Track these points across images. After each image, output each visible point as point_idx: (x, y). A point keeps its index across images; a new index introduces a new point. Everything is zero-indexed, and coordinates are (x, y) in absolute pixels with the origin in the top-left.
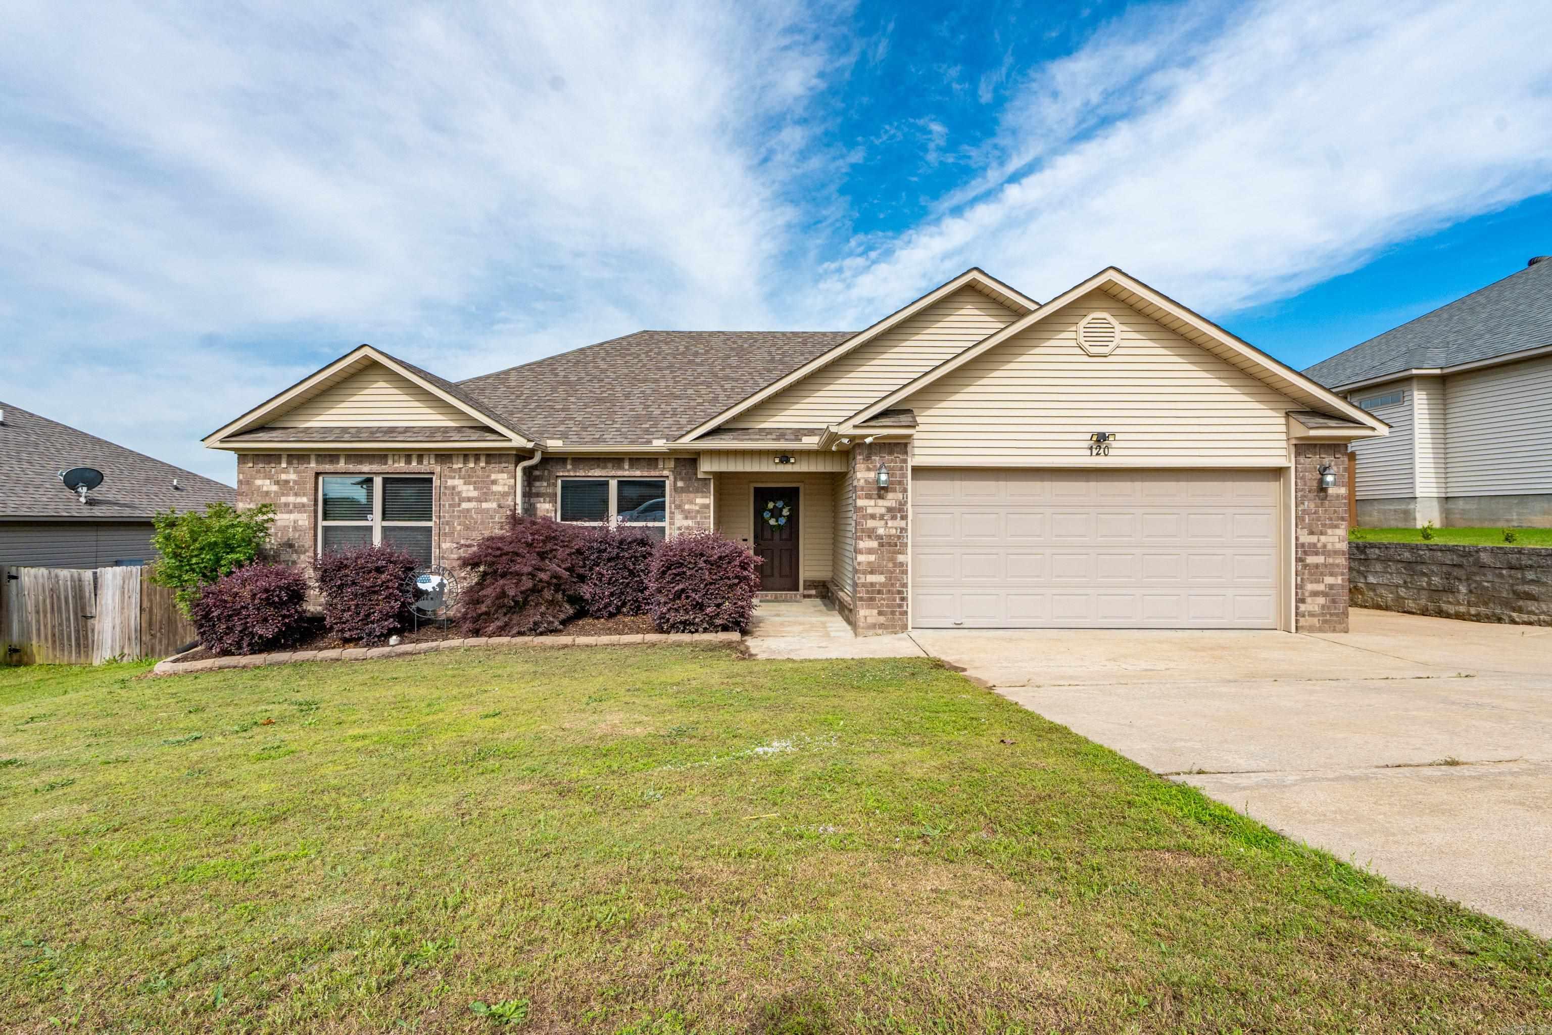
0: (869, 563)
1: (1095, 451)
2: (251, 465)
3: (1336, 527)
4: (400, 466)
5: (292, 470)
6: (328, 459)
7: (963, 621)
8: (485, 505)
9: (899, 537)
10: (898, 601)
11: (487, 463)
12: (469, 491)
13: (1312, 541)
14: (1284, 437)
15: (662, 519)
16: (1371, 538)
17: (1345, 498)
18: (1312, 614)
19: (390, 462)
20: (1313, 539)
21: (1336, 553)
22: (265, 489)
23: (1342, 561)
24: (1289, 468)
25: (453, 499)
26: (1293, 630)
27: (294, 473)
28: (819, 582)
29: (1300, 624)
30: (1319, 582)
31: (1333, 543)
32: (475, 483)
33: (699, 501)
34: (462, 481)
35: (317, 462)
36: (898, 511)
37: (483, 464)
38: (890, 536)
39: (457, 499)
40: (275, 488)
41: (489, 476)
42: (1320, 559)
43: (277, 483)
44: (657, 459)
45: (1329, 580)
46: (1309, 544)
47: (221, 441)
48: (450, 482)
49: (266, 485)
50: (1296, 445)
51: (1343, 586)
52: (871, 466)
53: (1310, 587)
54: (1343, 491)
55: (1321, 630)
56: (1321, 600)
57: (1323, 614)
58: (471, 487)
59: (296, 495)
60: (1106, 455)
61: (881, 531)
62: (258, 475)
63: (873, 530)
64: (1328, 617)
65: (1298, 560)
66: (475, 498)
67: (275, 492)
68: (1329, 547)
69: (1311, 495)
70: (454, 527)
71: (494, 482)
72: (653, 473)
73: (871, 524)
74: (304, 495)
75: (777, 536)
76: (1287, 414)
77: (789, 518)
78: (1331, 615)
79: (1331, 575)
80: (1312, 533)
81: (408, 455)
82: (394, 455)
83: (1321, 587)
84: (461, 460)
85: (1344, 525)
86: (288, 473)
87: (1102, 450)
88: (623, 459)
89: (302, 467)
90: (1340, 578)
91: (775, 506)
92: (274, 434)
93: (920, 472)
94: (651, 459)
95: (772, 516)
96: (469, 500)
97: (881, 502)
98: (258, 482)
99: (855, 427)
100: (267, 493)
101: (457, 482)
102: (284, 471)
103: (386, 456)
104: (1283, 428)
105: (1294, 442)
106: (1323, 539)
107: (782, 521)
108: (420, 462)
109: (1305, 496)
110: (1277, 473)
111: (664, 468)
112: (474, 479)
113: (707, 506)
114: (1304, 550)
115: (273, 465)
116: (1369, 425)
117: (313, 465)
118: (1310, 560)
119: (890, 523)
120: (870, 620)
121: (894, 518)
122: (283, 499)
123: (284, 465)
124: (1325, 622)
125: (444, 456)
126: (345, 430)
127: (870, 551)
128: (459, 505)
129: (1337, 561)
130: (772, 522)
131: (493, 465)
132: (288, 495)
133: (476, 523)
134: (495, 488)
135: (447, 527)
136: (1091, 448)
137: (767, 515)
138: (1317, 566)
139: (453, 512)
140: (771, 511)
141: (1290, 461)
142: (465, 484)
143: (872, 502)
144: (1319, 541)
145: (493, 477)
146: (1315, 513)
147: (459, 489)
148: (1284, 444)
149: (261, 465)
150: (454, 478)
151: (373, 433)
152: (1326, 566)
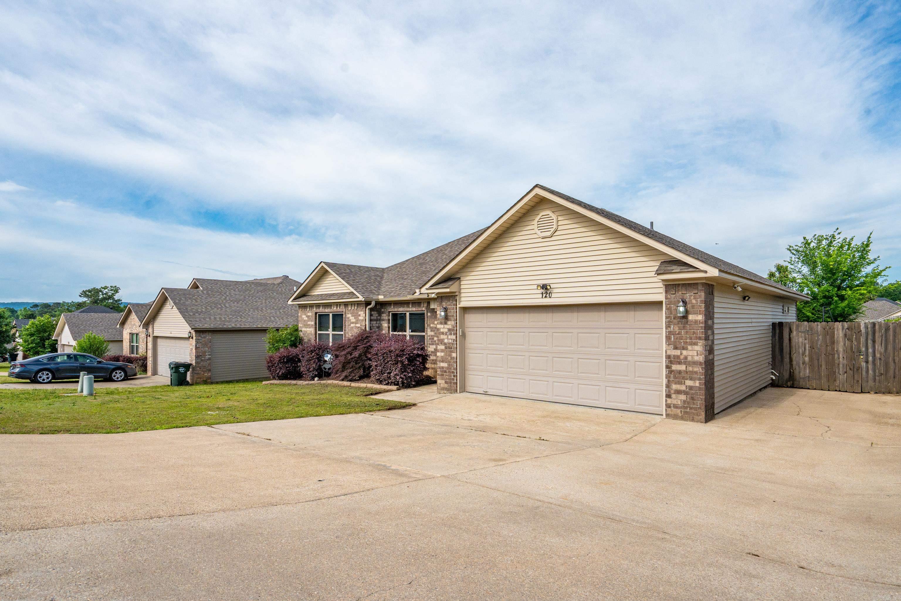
0: (441, 357)
1: (544, 295)
3: (696, 344)
9: (453, 344)
10: (452, 377)
13: (676, 354)
17: (702, 323)
18: (676, 407)
20: (677, 352)
21: (695, 363)
23: (699, 369)
24: (662, 302)
26: (665, 416)
29: (669, 414)
30: (682, 384)
31: (692, 356)
36: (452, 331)
38: (449, 343)
42: (682, 367)
45: (689, 383)
46: (674, 356)
50: (666, 285)
51: (700, 389)
53: (674, 387)
54: (700, 318)
55: (682, 418)
56: (683, 397)
57: (685, 408)
60: (550, 297)
63: (443, 340)
64: (688, 410)
65: (667, 367)
68: (689, 358)
69: (676, 321)
73: (442, 337)
78: (691, 408)
79: (691, 379)
80: (676, 348)
83: (683, 388)
85: (701, 343)
90: (698, 382)
97: (446, 326)
105: (665, 282)
106: (685, 352)
109: (671, 322)
110: (654, 305)
114: (671, 360)
118: (675, 367)
119: (449, 337)
120: (442, 385)
121: (451, 334)
124: (686, 413)
127: (442, 351)
129: (695, 370)
136: (541, 294)
138: (680, 372)
141: (662, 297)
143: (442, 326)
144: (681, 354)
146: (678, 334)
148: (658, 286)
152: (687, 372)
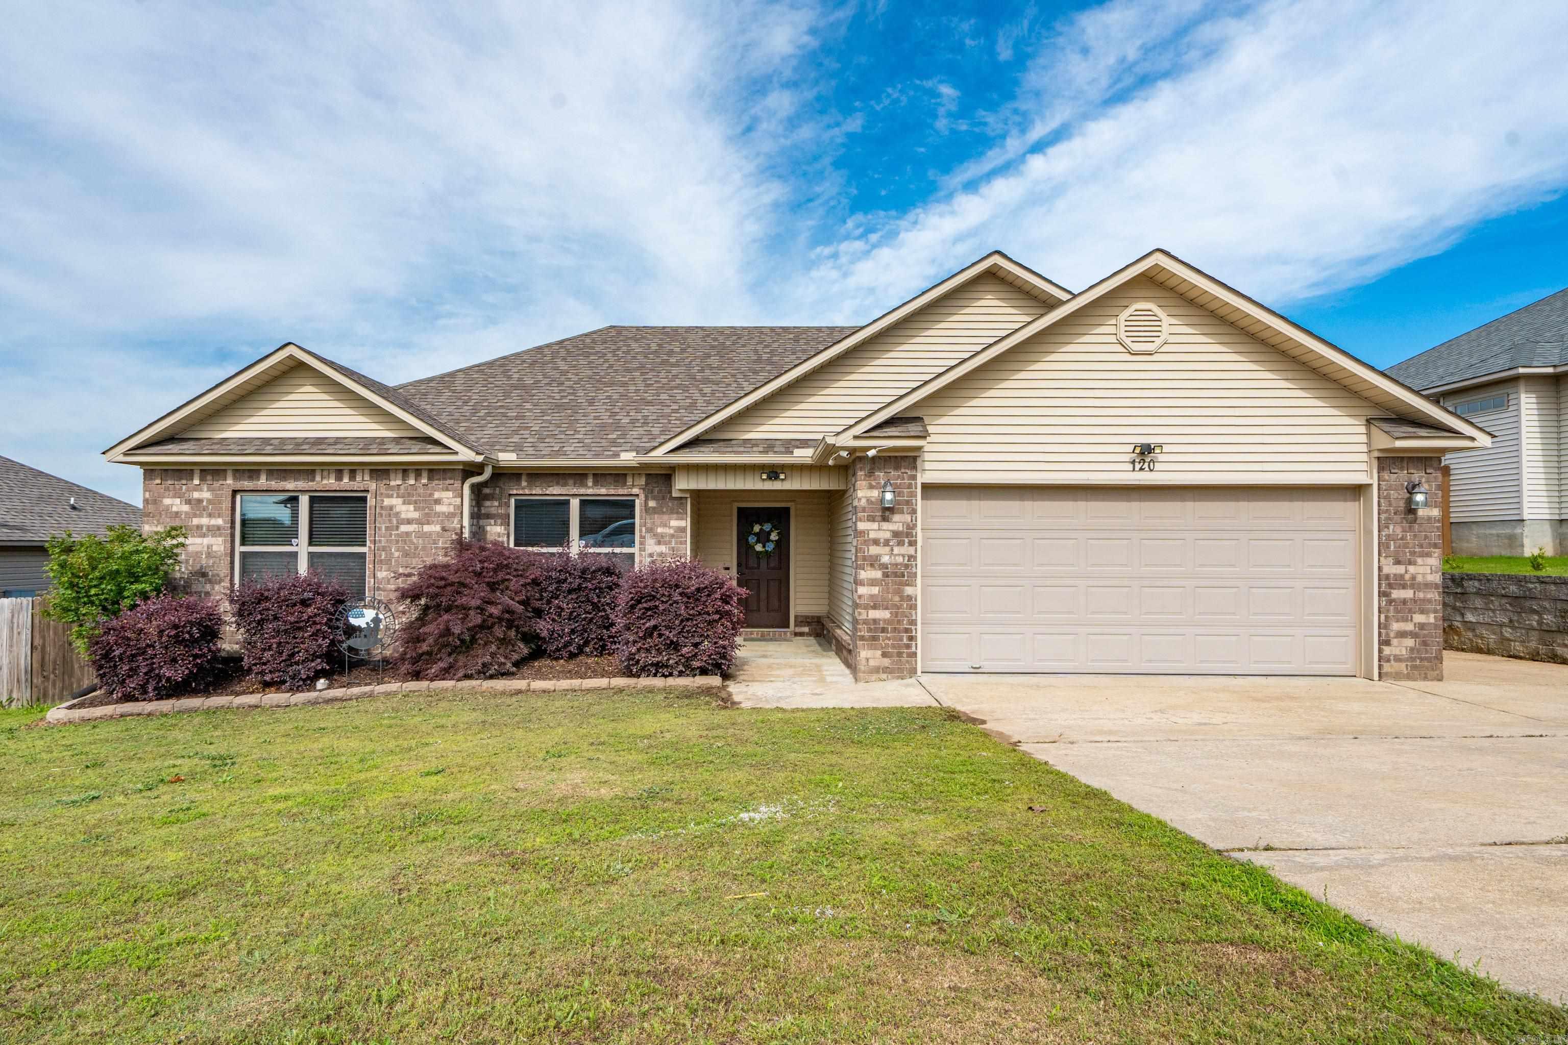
0: (872, 596)
1: (1138, 466)
2: (158, 481)
3: (1428, 555)
4: (330, 482)
5: (205, 487)
6: (247, 475)
7: (981, 664)
8: (426, 528)
9: (907, 566)
10: (905, 641)
11: (430, 479)
12: (408, 511)
13: (1398, 572)
14: (1364, 448)
15: (631, 544)
16: (1470, 568)
17: (1438, 521)
18: (1398, 659)
19: (318, 478)
20: (1400, 569)
21: (1427, 586)
22: (175, 509)
23: (1434, 595)
24: (1370, 485)
25: (390, 521)
26: (1376, 677)
27: (208, 490)
28: (813, 617)
29: (1385, 670)
30: (1407, 620)
31: (1424, 575)
32: (416, 502)
33: (674, 523)
34: (400, 500)
35: (235, 478)
36: (905, 536)
37: (424, 481)
38: (897, 565)
39: (394, 521)
40: (186, 508)
41: (431, 495)
42: (1408, 594)
43: (189, 502)
44: (625, 475)
45: (1419, 618)
46: (1395, 575)
47: (125, 454)
48: (387, 502)
49: (175, 504)
50: (1378, 458)
51: (1436, 626)
52: (874, 483)
53: (1396, 626)
54: (1435, 512)
55: (1408, 677)
56: (1410, 642)
57: (1413, 659)
58: (411, 507)
59: (210, 516)
60: (1151, 470)
61: (885, 559)
62: (167, 493)
63: (877, 557)
64: (1418, 663)
65: (1382, 594)
66: (417, 519)
67: (186, 513)
68: (1420, 579)
69: (1397, 518)
70: (391, 554)
71: (438, 502)
72: (621, 491)
73: (874, 550)
74: (219, 517)
75: (763, 564)
76: (1369, 422)
77: (778, 543)
78: (1421, 659)
79: (1422, 612)
80: (1398, 562)
81: (338, 470)
82: (322, 470)
83: (1409, 627)
84: (400, 475)
85: (1437, 552)
86: (201, 490)
87: (1146, 465)
88: (586, 475)
89: (217, 484)
90: (1432, 616)
91: (761, 529)
92: (185, 446)
93: (932, 490)
94: (619, 475)
95: (758, 541)
96: (409, 522)
97: (885, 525)
98: (167, 501)
99: (856, 437)
100: (177, 514)
101: (396, 502)
102: (198, 488)
103: (313, 471)
104: (1364, 438)
105: (1376, 454)
106: (1412, 569)
107: (770, 547)
108: (352, 477)
109: (1389, 519)
110: (1357, 491)
111: (633, 486)
112: (414, 498)
113: (683, 530)
114: (1389, 583)
115: (184, 482)
116: (1468, 434)
117: (230, 481)
118: (1396, 594)
119: (896, 550)
120: (872, 663)
121: (900, 544)
122: (196, 521)
123: (197, 482)
124: (1414, 667)
125: (380, 472)
126: (266, 441)
127: (873, 583)
128: (397, 528)
129: (1429, 596)
130: (759, 548)
131: (437, 482)
132: (201, 516)
133: (416, 548)
134: (439, 508)
135: (383, 553)
136: (1133, 462)
137: (752, 539)
138: (1404, 602)
139: (391, 535)
140: (757, 534)
141: (1372, 478)
142: (404, 503)
143: (875, 526)
144: (1406, 572)
145: (437, 495)
146: (1402, 539)
147: (398, 509)
148: (1365, 457)
149: (170, 482)
150: (392, 496)
151: (299, 445)
152: (1415, 601)
